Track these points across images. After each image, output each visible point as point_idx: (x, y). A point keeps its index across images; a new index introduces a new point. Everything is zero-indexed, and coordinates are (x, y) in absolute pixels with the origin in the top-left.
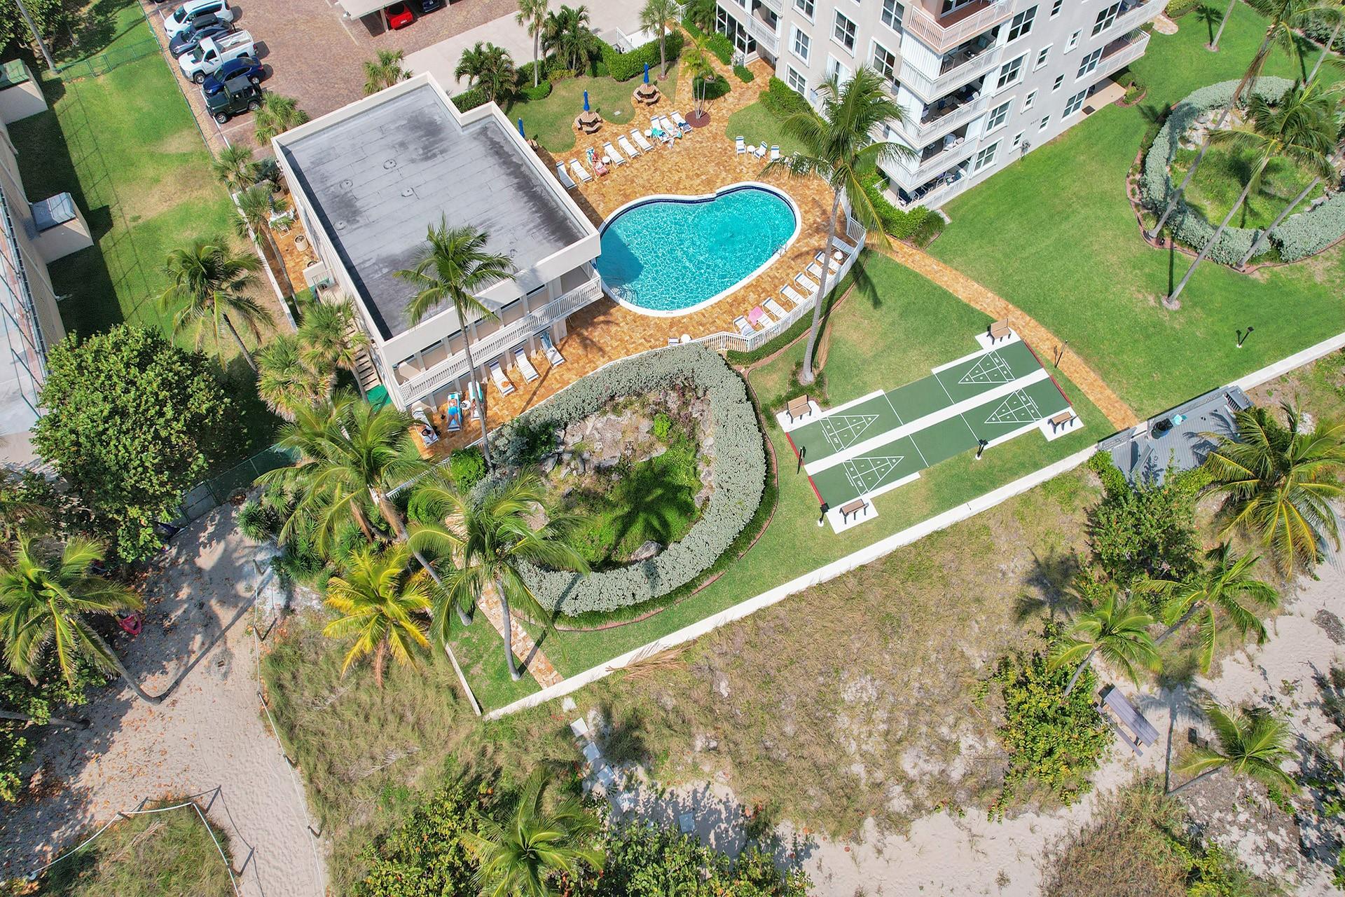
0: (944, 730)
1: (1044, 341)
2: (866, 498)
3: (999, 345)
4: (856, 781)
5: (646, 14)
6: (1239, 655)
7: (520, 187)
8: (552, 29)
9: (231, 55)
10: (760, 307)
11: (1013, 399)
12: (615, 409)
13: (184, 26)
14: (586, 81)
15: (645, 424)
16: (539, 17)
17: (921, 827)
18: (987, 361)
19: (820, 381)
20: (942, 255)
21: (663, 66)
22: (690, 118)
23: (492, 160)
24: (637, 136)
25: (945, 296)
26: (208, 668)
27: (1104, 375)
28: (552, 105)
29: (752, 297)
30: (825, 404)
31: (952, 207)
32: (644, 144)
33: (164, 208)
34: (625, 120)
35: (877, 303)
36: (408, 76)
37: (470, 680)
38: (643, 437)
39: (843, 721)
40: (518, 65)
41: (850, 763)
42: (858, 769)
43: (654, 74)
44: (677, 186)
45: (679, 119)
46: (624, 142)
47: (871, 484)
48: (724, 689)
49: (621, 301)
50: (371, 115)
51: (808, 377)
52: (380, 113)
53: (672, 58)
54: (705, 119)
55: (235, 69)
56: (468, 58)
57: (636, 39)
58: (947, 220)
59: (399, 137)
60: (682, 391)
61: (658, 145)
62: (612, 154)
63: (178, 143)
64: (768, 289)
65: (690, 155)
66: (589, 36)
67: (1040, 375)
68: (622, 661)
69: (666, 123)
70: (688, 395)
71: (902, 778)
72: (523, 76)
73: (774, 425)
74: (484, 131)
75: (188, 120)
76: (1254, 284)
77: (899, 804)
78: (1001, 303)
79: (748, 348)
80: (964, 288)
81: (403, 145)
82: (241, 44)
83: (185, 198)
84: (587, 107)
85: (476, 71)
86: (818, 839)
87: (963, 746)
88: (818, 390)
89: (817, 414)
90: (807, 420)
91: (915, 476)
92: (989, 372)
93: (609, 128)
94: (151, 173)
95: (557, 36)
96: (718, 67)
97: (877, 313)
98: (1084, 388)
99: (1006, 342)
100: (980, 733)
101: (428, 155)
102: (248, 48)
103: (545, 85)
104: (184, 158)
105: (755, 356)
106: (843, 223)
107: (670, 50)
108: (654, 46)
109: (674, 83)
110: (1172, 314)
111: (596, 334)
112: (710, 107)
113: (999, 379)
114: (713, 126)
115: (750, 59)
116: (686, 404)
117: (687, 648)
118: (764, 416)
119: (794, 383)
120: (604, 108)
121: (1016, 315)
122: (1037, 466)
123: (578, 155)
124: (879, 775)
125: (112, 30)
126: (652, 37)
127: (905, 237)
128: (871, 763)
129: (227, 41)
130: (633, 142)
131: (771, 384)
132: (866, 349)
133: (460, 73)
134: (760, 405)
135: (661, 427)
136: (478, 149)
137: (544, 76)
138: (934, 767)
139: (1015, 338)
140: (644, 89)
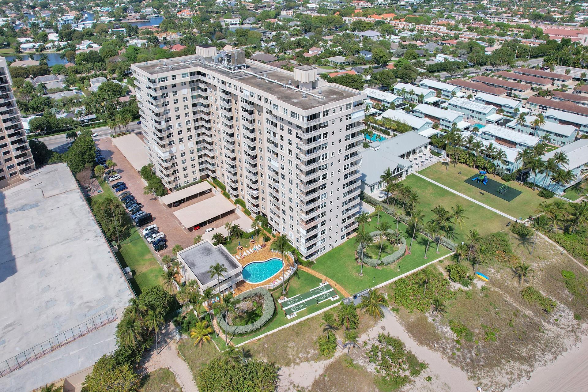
0: (308, 350)
1: (333, 283)
2: (295, 313)
3: (324, 285)
4: (290, 358)
5: (252, 225)
6: (365, 334)
7: (227, 259)
8: (232, 229)
9: (159, 237)
10: (275, 281)
11: (326, 294)
12: (245, 301)
13: (147, 232)
14: (239, 239)
15: (252, 304)
16: (229, 227)
17: (302, 364)
18: (321, 288)
19: (287, 294)
20: (314, 269)
21: (256, 235)
22: (262, 246)
23: (221, 255)
24: (250, 250)
25: (314, 276)
26: (167, 349)
27: (345, 289)
28: (232, 245)
29: (274, 279)
30: (288, 298)
31: (316, 260)
32: (252, 251)
33: (146, 270)
34: (248, 247)
35: (299, 278)
36: (203, 240)
37: (218, 346)
38: (251, 306)
39: (288, 349)
40: (225, 237)
41: (289, 355)
42: (291, 356)
43: (254, 237)
44: (259, 259)
45: (259, 246)
46: (248, 251)
47: (296, 310)
48: (266, 346)
49: (247, 282)
50: (196, 248)
51: (284, 293)
52: (198, 247)
53: (258, 234)
54: (265, 246)
55: (160, 240)
56: (214, 236)
57: (251, 230)
58: (315, 262)
59: (202, 252)
60: (259, 297)
61: (255, 252)
62: (245, 254)
63: (148, 257)
64: (277, 277)
65: (262, 253)
66: (240, 230)
67: (332, 289)
68: (246, 342)
69: (257, 247)
70: (261, 298)
71: (299, 357)
72: (226, 239)
73: (277, 302)
74: (219, 249)
75: (149, 252)
76: (379, 270)
77: (298, 361)
78: (325, 277)
79: (272, 288)
80: (317, 275)
81: (203, 253)
82: (161, 235)
83: (151, 268)
84: (240, 245)
85: (216, 239)
86: (282, 367)
87: (311, 352)
88: (286, 295)
89: (286, 299)
90: (284, 301)
91: (305, 309)
92: (322, 290)
93: (244, 249)
94: (143, 263)
95: (233, 230)
96: (268, 235)
97: (299, 280)
98: (340, 291)
99: (326, 284)
100: (314, 350)
101: (208, 255)
102: (163, 236)
103: (230, 240)
104: (150, 259)
105: (274, 290)
106: (293, 264)
107: (257, 232)
108: (254, 232)
109: (259, 239)
110: (361, 277)
111: (242, 288)
112: (267, 243)
113: (323, 291)
114: (267, 247)
115: (275, 233)
116: (260, 300)
117: (259, 340)
118: (275, 300)
119: (281, 294)
120: (243, 245)
121: (328, 279)
122: (329, 305)
123: (238, 254)
124: (295, 357)
125: (130, 234)
126: (254, 230)
127: (306, 266)
128: (293, 355)
129: (158, 234)
130: (250, 251)
131: (276, 294)
132: (297, 287)
133: (212, 239)
134: (274, 299)
135: (255, 304)
136: (218, 253)
137: (230, 239)
138: (305, 355)
139: (327, 283)
140: (252, 240)
